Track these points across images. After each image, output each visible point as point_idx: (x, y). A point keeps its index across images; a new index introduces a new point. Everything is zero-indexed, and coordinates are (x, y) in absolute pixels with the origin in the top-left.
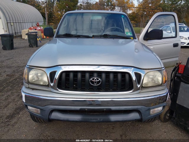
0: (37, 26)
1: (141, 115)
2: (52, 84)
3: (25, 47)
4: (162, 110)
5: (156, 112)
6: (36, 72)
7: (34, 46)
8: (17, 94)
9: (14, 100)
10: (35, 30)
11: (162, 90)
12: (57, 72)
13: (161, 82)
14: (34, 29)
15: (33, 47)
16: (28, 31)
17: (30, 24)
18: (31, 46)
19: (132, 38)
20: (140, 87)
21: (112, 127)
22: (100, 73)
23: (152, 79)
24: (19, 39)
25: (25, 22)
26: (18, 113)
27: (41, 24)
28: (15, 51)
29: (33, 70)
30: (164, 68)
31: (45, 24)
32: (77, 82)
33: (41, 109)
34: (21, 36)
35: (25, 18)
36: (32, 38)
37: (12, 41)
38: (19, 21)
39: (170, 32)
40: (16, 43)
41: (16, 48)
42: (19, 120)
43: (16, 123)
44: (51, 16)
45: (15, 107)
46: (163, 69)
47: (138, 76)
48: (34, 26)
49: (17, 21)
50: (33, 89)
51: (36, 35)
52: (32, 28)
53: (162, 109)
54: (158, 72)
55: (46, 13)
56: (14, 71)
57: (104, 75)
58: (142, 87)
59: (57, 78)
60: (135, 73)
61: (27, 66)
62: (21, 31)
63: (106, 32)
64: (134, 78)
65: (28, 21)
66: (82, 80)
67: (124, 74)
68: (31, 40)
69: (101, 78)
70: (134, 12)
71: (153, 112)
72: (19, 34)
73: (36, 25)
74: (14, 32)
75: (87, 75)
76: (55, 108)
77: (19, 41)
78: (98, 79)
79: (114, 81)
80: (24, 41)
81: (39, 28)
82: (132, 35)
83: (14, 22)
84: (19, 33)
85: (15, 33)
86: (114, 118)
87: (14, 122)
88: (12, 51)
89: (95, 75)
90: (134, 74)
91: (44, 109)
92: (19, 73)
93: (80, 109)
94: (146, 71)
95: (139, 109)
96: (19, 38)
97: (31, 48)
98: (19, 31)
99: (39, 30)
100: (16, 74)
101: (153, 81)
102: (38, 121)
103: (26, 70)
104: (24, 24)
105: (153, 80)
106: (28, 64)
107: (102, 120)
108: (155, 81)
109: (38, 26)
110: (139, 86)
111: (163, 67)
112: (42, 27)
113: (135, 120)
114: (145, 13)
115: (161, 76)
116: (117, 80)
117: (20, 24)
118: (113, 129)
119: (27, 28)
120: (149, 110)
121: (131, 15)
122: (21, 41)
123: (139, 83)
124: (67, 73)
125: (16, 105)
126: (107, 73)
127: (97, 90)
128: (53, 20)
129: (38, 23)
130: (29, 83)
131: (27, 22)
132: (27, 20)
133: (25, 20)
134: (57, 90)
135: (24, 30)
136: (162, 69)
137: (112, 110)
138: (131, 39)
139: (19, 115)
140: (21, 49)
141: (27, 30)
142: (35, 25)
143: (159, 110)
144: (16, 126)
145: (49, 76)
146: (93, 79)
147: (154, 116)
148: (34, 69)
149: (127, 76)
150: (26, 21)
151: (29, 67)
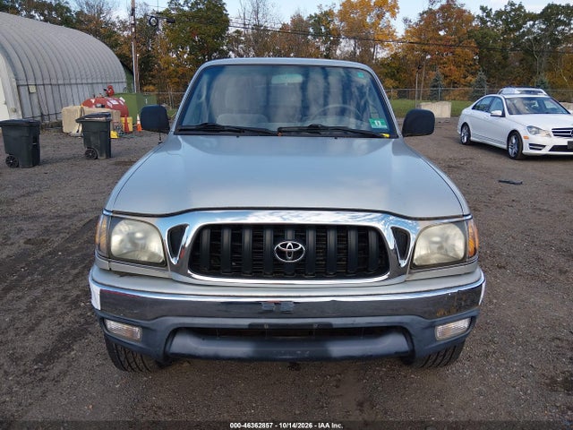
0: (108, 96)
1: (412, 342)
2: (174, 261)
3: (74, 158)
4: (468, 329)
5: (451, 333)
6: (131, 227)
7: (101, 156)
8: (61, 294)
9: (54, 310)
10: (103, 106)
11: (465, 274)
12: (187, 228)
13: (461, 254)
14: (99, 105)
15: (97, 158)
16: (82, 110)
17: (86, 87)
18: (91, 155)
19: (388, 136)
20: (407, 265)
21: (335, 383)
22: (301, 230)
23: (437, 246)
24: (53, 132)
25: (71, 84)
26: (69, 348)
27: (118, 89)
28: (43, 171)
29: (122, 222)
30: (470, 217)
31: (129, 88)
32: (240, 254)
33: (144, 328)
34: (59, 125)
35: (71, 71)
36: (94, 133)
37: (36, 139)
38: (54, 82)
39: (500, 113)
40: (44, 147)
41: (46, 162)
42: (71, 365)
43: (65, 373)
44: (147, 63)
45: (57, 330)
46: (468, 218)
47: (402, 237)
48: (97, 95)
49: (47, 82)
50: (122, 274)
51: (108, 123)
52: (93, 101)
53: (466, 326)
54: (453, 225)
55: (135, 56)
56: (47, 230)
57: (311, 236)
58: (413, 267)
59: (187, 246)
60: (392, 228)
61: (104, 212)
62: (58, 110)
63: (313, 119)
64: (391, 243)
65: (79, 81)
66: (253, 248)
67: (364, 231)
68: (92, 139)
69: (304, 243)
70: (396, 54)
71: (443, 333)
72: (53, 119)
73: (103, 93)
74: (37, 113)
75: (268, 236)
76: (184, 324)
77: (55, 141)
78: (295, 246)
79: (339, 250)
80: (68, 140)
81: (115, 103)
82: (386, 127)
83: (39, 82)
84: (54, 116)
85: (42, 115)
86: (338, 349)
87: (57, 372)
88: (36, 168)
89: (290, 234)
90: (391, 231)
91: (154, 327)
92: (62, 235)
93: (250, 325)
94: (423, 224)
95: (407, 323)
96: (52, 130)
97: (91, 162)
98: (52, 112)
99: (115, 107)
100: (54, 237)
101: (443, 251)
102: (129, 364)
103: (103, 224)
104: (68, 88)
105: (441, 248)
106: (109, 206)
107: (307, 354)
108: (446, 250)
109: (110, 94)
110: (403, 263)
111: (467, 213)
112: (121, 98)
113: (396, 353)
114: (429, 57)
115: (463, 236)
116: (347, 248)
117: (55, 88)
118: (337, 387)
119: (76, 101)
120: (433, 326)
121: (388, 65)
122: (59, 141)
123: (404, 255)
124: (215, 230)
125: (59, 324)
126: (321, 229)
127: (293, 275)
128: (153, 77)
129: (110, 88)
130: (110, 256)
131: (77, 84)
132: (78, 76)
133: (72, 76)
134: (189, 276)
135: (70, 107)
136: (464, 218)
137: (334, 327)
138: (382, 137)
139: (72, 353)
140: (62, 164)
141: (78, 107)
142: (100, 91)
143: (458, 329)
144: (65, 382)
145: (166, 238)
146: (284, 246)
147: (445, 343)
148: (126, 221)
149: (372, 237)
150: (73, 81)
151: (111, 214)
